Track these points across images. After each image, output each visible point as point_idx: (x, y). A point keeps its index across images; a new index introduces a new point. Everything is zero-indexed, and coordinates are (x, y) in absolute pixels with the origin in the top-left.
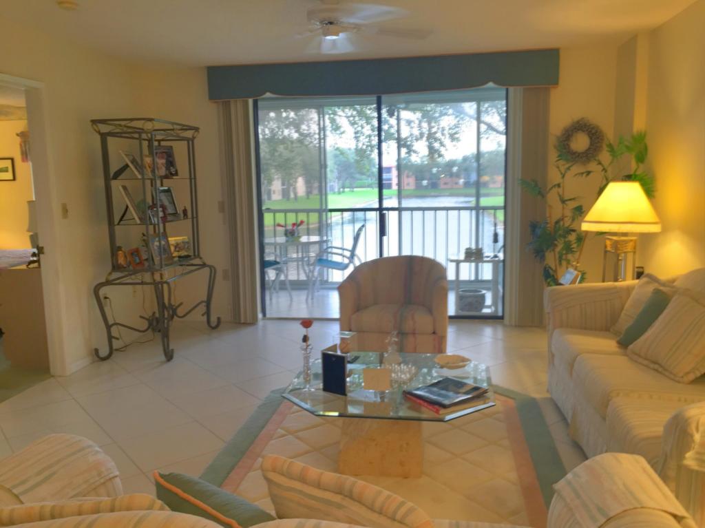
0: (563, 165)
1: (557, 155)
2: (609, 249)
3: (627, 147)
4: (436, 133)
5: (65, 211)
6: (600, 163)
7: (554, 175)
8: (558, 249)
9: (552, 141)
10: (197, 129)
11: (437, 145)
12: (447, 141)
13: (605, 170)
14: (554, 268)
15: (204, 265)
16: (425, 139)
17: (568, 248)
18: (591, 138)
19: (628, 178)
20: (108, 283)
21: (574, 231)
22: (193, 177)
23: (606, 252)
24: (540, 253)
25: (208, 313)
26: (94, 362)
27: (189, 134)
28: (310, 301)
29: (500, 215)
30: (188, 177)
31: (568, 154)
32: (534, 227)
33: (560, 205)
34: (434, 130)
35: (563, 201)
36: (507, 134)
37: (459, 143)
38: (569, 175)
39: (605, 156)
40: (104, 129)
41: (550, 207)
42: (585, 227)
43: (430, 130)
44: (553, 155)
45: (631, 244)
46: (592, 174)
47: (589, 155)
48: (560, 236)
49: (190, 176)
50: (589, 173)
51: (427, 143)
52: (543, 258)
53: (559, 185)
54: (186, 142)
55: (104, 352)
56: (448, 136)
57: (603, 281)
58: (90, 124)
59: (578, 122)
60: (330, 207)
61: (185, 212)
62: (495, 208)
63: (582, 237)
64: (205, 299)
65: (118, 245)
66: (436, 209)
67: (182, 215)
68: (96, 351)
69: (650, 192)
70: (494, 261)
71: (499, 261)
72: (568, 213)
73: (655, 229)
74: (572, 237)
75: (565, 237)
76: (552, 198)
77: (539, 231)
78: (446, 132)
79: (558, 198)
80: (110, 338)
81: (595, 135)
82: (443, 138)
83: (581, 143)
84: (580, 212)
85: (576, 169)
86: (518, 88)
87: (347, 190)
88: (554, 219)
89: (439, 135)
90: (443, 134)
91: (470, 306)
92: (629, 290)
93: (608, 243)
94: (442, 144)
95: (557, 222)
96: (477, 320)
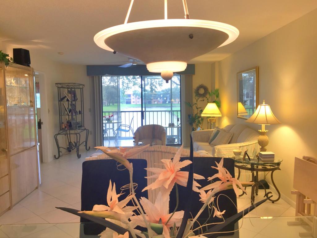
0: (197, 98)
1: (195, 95)
2: (209, 121)
3: (214, 93)
4: (153, 83)
5: (49, 111)
6: (206, 98)
7: (194, 101)
8: (196, 123)
9: (194, 91)
10: (84, 85)
11: (154, 87)
12: (157, 86)
13: (208, 100)
14: (195, 128)
15: (85, 129)
16: (149, 85)
17: (199, 122)
18: (205, 90)
19: (214, 102)
20: (59, 134)
21: (200, 117)
22: (82, 100)
23: (208, 122)
24: (191, 124)
25: (86, 145)
26: (54, 159)
27: (81, 87)
28: (116, 143)
29: (179, 113)
30: (80, 100)
31: (198, 94)
32: (189, 116)
33: (197, 110)
34: (153, 82)
35: (197, 108)
36: (180, 85)
37: (162, 87)
38: (198, 101)
39: (208, 96)
40: (60, 86)
41: (193, 110)
42: (202, 115)
43: (151, 82)
44: (194, 95)
45: (214, 120)
46: (204, 101)
47: (204, 95)
48: (197, 118)
49: (81, 100)
50: (204, 100)
51: (150, 87)
52: (192, 125)
53: (196, 104)
54: (80, 89)
55: (57, 156)
56: (158, 84)
57: (208, 129)
58: (55, 84)
59: (201, 85)
60: (121, 111)
61: (80, 112)
62: (177, 111)
63: (203, 119)
64: (85, 140)
65: (63, 122)
66: (153, 111)
67: (78, 113)
68: (55, 156)
69: (219, 106)
70: (178, 127)
71: (179, 127)
72: (199, 112)
73: (220, 116)
74: (200, 119)
75: (198, 119)
76: (194, 107)
77: (190, 117)
78: (157, 83)
79: (196, 107)
80: (59, 152)
81: (206, 89)
82: (156, 85)
83: (202, 91)
84: (202, 111)
85: (201, 99)
86: (184, 75)
87: (111, 104)
88: (195, 114)
89: (154, 84)
90: (156, 83)
91: (171, 142)
92: (212, 131)
93: (209, 120)
94: (156, 87)
95: (196, 115)
96: (173, 146)
